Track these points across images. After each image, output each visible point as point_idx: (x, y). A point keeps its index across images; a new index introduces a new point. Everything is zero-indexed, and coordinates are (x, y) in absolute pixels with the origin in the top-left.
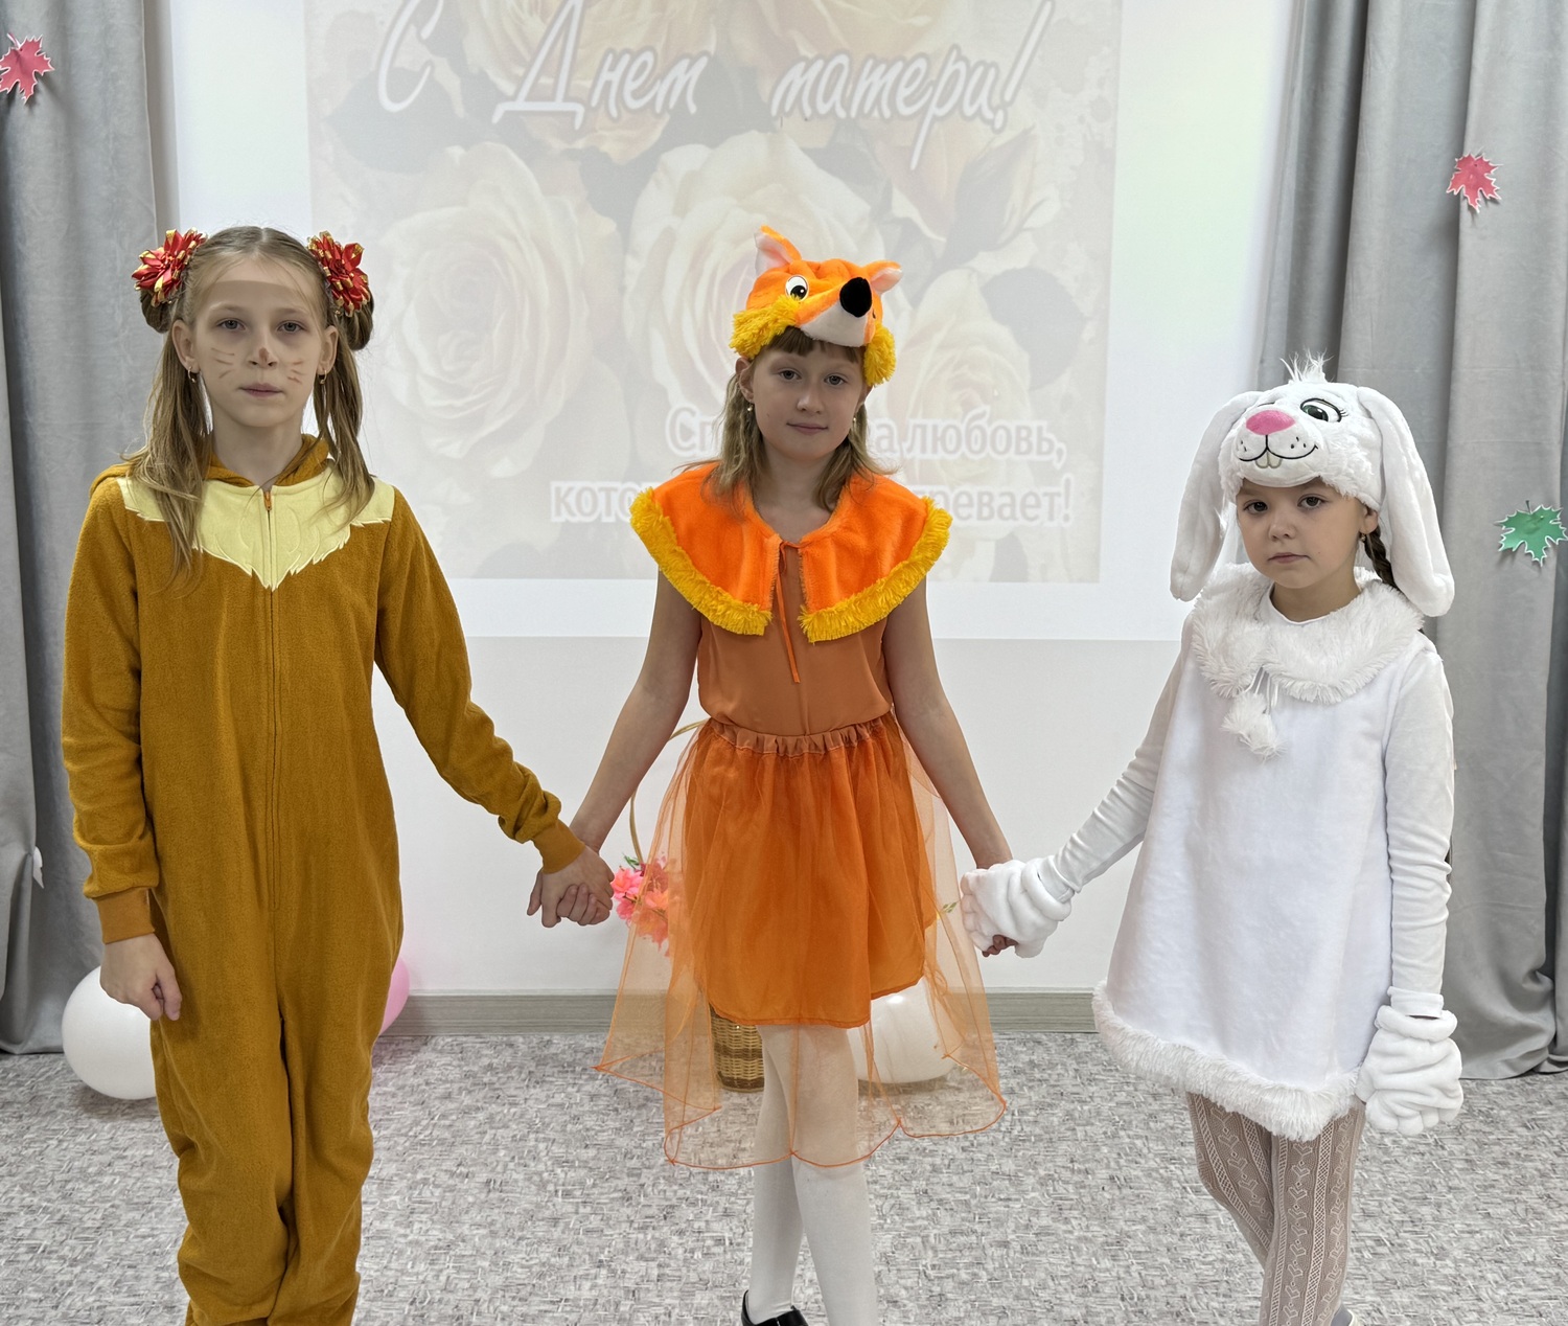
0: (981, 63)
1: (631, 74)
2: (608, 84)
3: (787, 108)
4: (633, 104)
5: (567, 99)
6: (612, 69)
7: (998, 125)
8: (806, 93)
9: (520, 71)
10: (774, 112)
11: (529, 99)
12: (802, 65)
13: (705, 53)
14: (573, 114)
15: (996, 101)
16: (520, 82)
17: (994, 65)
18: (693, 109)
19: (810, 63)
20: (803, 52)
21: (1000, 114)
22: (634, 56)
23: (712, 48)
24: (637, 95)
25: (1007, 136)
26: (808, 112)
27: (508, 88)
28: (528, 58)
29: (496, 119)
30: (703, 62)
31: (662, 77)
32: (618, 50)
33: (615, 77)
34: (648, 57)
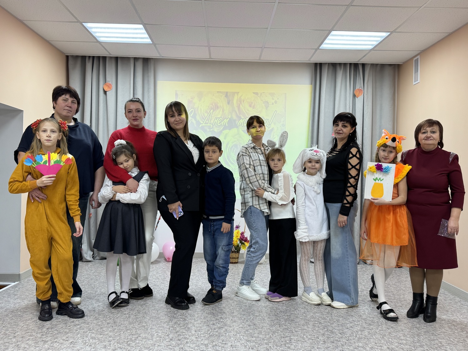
0: (267, 119)
1: (219, 120)
2: (215, 122)
3: (240, 125)
4: (219, 125)
5: (210, 124)
6: (216, 120)
7: (269, 127)
8: (243, 123)
9: (204, 120)
10: (238, 125)
11: (205, 124)
12: (242, 119)
13: (229, 118)
14: (211, 126)
15: (269, 124)
16: (204, 122)
17: (268, 119)
18: (227, 125)
19: (243, 119)
20: (242, 118)
21: (269, 126)
22: (219, 118)
23: (230, 117)
24: (219, 123)
25: (270, 129)
26: (243, 126)
27: (202, 122)
28: (205, 118)
29: (200, 127)
30: (229, 119)
31: (223, 121)
32: (217, 117)
33: (217, 121)
34: (221, 118)
